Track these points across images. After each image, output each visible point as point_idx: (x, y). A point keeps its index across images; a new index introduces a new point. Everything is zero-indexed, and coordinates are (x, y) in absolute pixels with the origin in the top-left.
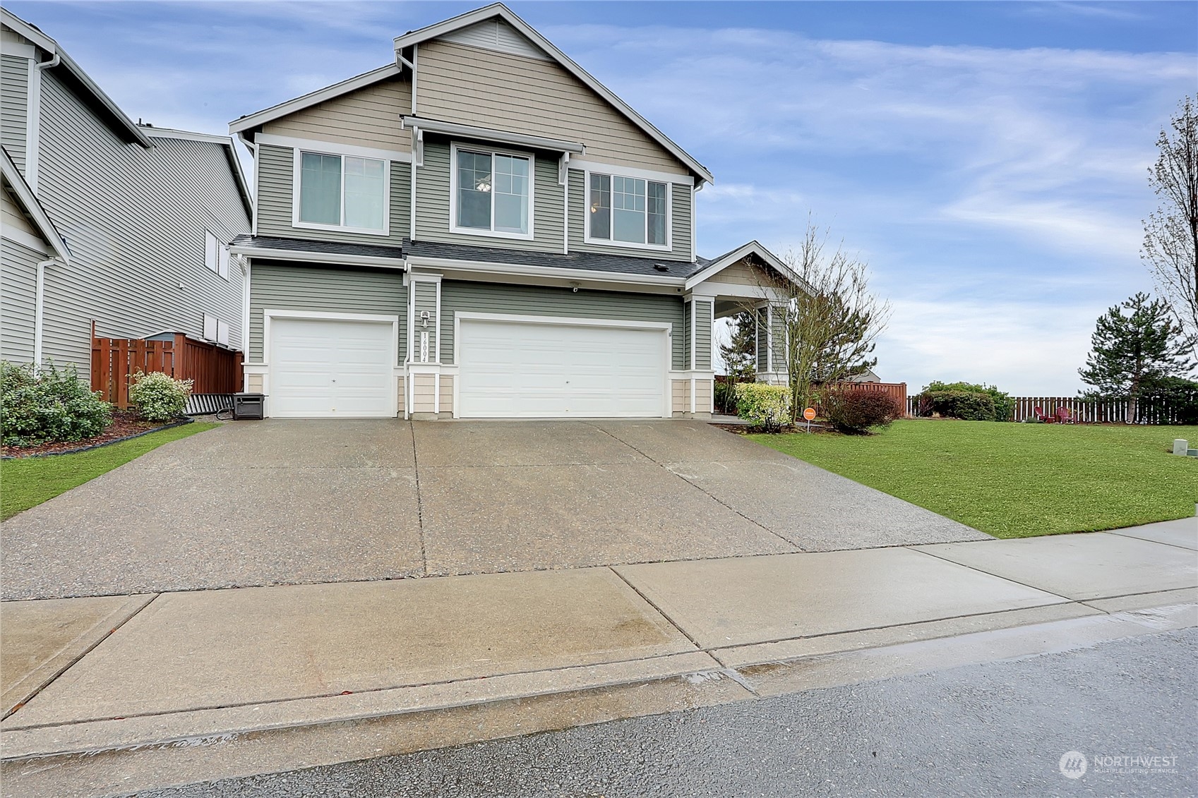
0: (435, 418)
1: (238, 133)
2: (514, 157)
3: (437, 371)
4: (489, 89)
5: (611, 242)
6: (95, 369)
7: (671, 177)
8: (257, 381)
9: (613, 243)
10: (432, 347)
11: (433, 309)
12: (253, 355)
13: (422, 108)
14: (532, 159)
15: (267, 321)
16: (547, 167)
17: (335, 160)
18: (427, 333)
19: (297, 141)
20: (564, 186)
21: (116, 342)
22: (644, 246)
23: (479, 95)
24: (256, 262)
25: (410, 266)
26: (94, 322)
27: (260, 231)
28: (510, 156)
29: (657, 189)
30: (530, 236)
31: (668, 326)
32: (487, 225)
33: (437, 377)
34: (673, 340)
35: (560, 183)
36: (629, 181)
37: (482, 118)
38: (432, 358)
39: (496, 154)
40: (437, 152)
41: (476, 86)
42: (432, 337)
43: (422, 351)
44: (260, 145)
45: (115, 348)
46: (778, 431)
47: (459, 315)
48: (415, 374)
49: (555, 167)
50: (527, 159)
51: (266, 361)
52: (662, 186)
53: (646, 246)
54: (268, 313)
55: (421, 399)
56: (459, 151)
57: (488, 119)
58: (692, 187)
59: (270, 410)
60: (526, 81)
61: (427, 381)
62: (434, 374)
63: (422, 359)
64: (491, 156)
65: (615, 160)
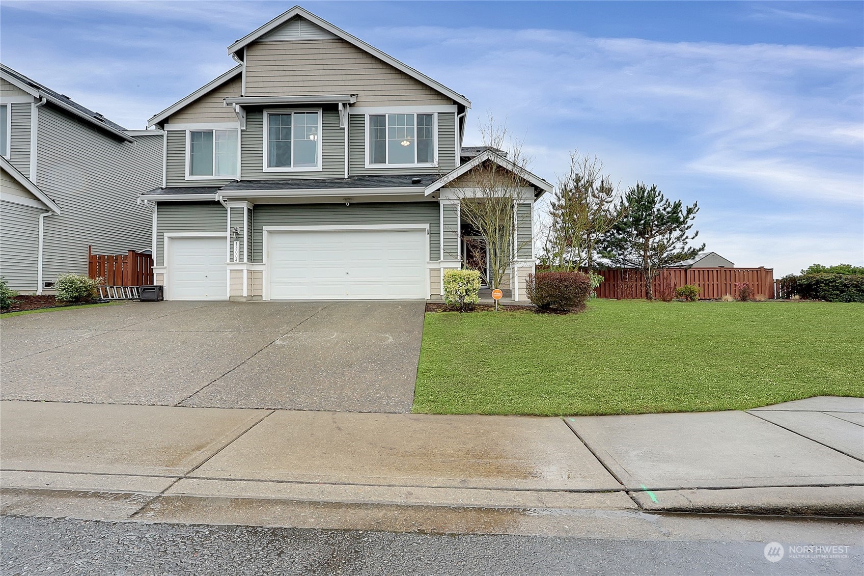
0: (244, 300)
1: (154, 125)
2: (307, 113)
3: (244, 268)
4: (294, 68)
5: (387, 165)
6: (90, 273)
7: (435, 108)
8: (160, 277)
9: (389, 166)
10: (241, 251)
11: (241, 226)
12: (158, 262)
13: (249, 90)
14: (320, 112)
15: (166, 239)
16: (331, 116)
17: (209, 134)
18: (238, 242)
19: (187, 125)
20: (344, 128)
21: (100, 257)
22: (415, 165)
23: (287, 73)
24: (160, 204)
25: (221, 197)
26: (90, 246)
27: (168, 184)
28: (304, 113)
29: (424, 120)
30: (319, 168)
31: (427, 226)
32: (289, 165)
33: (245, 272)
34: (430, 237)
35: (341, 127)
36: (401, 117)
37: (289, 89)
38: (241, 259)
39: (295, 113)
40: (255, 118)
41: (286, 68)
42: (241, 245)
43: (235, 254)
44: (168, 131)
45: (100, 261)
46: (472, 310)
47: (266, 228)
48: (230, 270)
49: (337, 115)
50: (317, 113)
51: (165, 265)
52: (429, 116)
53: (416, 165)
54: (166, 235)
55: (235, 287)
56: (270, 115)
57: (293, 89)
58: (456, 114)
59: (167, 296)
60: (320, 56)
61: (238, 275)
62: (243, 270)
63: (235, 260)
64: (291, 115)
65: (391, 103)
